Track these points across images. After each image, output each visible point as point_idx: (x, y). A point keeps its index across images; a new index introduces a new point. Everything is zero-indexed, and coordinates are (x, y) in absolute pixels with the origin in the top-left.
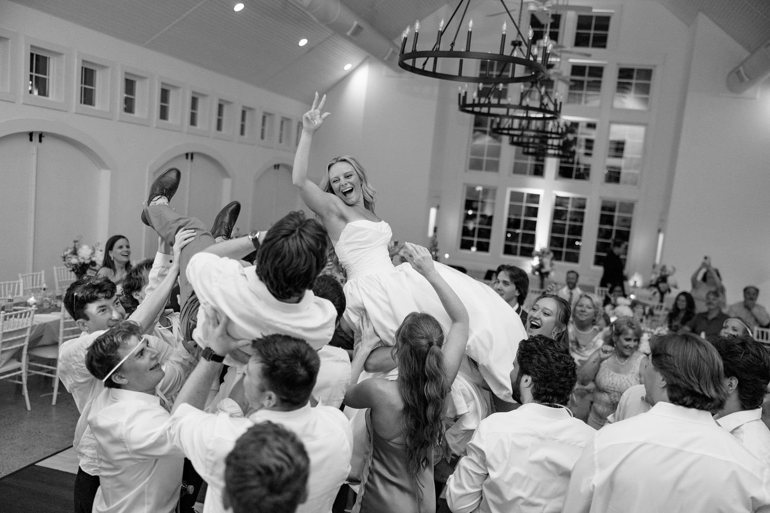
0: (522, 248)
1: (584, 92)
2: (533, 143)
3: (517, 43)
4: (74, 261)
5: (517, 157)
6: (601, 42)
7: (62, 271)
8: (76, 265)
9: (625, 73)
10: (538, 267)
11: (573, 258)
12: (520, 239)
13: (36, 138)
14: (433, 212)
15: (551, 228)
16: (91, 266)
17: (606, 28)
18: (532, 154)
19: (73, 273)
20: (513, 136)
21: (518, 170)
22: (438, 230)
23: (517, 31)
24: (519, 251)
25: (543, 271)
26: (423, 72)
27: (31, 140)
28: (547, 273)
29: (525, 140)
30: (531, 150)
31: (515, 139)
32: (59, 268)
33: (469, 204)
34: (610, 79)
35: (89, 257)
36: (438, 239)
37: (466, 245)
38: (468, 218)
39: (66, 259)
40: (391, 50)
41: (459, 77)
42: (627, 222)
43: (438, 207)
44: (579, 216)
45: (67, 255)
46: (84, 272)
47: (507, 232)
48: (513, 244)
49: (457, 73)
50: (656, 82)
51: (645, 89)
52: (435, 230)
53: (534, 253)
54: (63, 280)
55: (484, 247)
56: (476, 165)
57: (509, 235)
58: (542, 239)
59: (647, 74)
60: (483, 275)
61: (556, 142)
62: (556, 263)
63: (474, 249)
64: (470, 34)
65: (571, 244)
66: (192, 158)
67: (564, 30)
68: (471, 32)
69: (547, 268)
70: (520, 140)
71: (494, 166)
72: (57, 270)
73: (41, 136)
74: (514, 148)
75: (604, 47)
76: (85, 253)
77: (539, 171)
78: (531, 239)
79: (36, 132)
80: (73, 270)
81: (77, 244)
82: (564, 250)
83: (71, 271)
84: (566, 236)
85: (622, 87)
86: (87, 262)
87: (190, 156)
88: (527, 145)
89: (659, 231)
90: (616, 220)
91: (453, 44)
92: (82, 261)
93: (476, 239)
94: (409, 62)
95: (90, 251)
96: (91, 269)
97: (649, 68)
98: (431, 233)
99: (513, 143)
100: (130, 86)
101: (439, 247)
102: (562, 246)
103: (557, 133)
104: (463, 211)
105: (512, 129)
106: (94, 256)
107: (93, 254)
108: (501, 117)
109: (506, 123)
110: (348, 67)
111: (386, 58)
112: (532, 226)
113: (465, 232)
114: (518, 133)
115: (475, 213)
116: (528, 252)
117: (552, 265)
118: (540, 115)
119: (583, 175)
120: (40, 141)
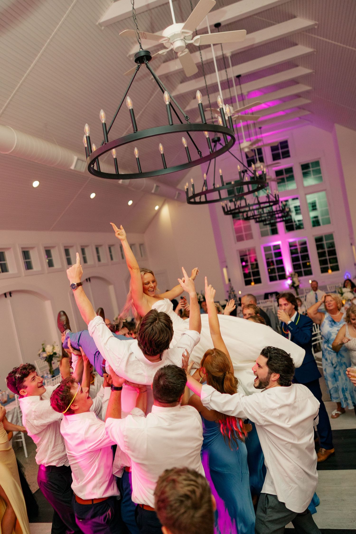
0: (279, 275)
1: (286, 183)
2: (268, 219)
3: (244, 171)
4: (45, 355)
5: (261, 228)
6: (286, 154)
7: (39, 362)
8: (46, 357)
9: (305, 167)
10: (292, 284)
11: (309, 273)
12: (276, 271)
13: (8, 296)
14: (225, 270)
15: (291, 260)
16: (54, 355)
17: (287, 146)
18: (268, 224)
19: (45, 362)
20: (256, 218)
21: (263, 234)
22: (231, 280)
23: (242, 166)
24: (278, 278)
25: (295, 285)
26: (200, 203)
27: (6, 297)
28: (298, 286)
29: (263, 219)
30: (267, 222)
31: (258, 220)
32: (37, 361)
33: (242, 260)
34: (298, 172)
35: (52, 351)
36: (233, 285)
37: (248, 283)
38: (244, 267)
39: (40, 355)
40: (177, 193)
41: (220, 200)
42: (332, 245)
43: (227, 267)
44: (305, 250)
45: (40, 353)
46: (52, 360)
47: (268, 269)
48: (273, 275)
49: (218, 198)
50: (323, 167)
51: (318, 172)
52: (229, 280)
53: (287, 277)
54: (41, 366)
55: (258, 281)
56: (240, 239)
57: (270, 270)
58: (288, 268)
59: (317, 163)
60: (263, 297)
61: (280, 215)
62: (301, 278)
63: (253, 284)
64: (221, 177)
65: (305, 265)
66: (90, 280)
67: (265, 155)
68: (222, 176)
69: (297, 284)
70: (261, 219)
71: (250, 236)
72: (37, 362)
73: (10, 293)
74: (258, 224)
75: (289, 156)
76: (49, 350)
77: (274, 232)
78: (283, 269)
79: (7, 293)
80: (46, 360)
81: (44, 345)
82: (302, 270)
83: (44, 361)
84: (301, 262)
85: (305, 174)
86: (52, 354)
87: (88, 280)
88: (265, 220)
89: (351, 244)
90: (325, 246)
91: (214, 185)
92: (49, 354)
93: (252, 278)
94: (192, 200)
95: (52, 348)
96: (55, 357)
97: (317, 160)
98: (227, 282)
99: (257, 222)
100: (48, 253)
101: (234, 289)
102: (300, 268)
103: (280, 210)
104: (241, 265)
105: (255, 215)
106: (54, 350)
107: (53, 348)
108: (247, 211)
109: (250, 214)
110: (157, 208)
111: (176, 198)
112: (281, 262)
113: (246, 276)
114: (259, 216)
115: (246, 264)
116: (283, 277)
117: (299, 281)
118: (268, 205)
119: (300, 227)
120: (11, 296)
